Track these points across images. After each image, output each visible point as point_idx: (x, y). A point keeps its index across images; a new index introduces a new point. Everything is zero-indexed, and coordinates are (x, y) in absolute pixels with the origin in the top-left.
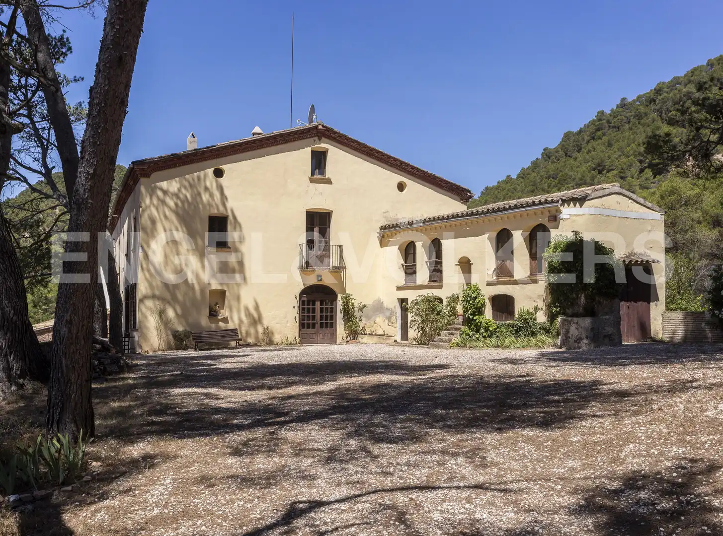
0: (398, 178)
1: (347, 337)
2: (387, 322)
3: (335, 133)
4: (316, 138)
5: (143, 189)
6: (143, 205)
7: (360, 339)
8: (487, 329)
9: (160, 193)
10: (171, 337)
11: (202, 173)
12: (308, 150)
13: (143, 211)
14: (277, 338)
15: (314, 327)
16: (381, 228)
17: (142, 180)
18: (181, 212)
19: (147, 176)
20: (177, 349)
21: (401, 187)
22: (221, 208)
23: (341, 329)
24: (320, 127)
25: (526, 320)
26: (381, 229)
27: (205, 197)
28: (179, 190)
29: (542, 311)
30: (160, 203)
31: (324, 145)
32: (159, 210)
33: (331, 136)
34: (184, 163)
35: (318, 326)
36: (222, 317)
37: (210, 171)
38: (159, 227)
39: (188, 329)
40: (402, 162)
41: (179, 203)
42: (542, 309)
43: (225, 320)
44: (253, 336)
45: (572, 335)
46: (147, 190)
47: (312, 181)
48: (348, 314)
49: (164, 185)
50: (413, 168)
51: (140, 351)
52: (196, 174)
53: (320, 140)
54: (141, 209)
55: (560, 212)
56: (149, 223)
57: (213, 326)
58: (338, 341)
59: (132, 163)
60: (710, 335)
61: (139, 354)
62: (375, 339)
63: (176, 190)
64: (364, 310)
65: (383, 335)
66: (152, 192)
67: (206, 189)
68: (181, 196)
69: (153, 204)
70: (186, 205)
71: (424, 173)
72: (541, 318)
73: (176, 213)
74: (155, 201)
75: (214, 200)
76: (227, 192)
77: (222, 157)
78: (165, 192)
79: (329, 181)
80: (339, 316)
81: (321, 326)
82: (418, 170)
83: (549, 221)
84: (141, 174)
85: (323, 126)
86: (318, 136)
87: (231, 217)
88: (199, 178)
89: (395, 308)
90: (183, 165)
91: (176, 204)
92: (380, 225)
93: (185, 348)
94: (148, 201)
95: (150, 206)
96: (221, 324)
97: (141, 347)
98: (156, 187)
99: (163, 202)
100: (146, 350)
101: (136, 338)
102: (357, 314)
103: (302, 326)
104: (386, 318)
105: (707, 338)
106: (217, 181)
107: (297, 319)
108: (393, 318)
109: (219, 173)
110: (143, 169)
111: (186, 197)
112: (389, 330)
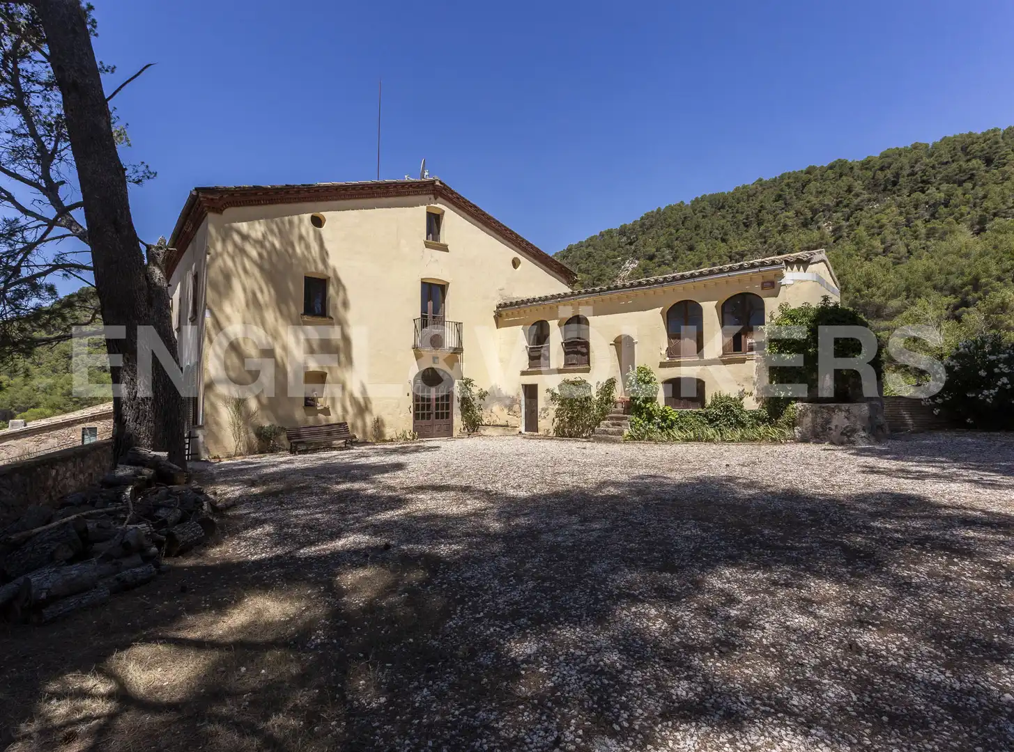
0: (513, 254)
1: (464, 429)
2: (506, 411)
3: (452, 192)
4: (432, 196)
5: (212, 229)
6: (212, 251)
7: (482, 431)
8: (664, 419)
9: (237, 238)
10: (253, 435)
11: (296, 218)
12: (422, 210)
13: (213, 259)
14: (389, 432)
15: (429, 418)
16: (499, 306)
17: (211, 216)
18: (267, 266)
19: (219, 211)
20: (262, 451)
21: (515, 263)
22: (321, 266)
23: (458, 421)
24: (438, 183)
25: (728, 407)
26: (498, 308)
27: (299, 250)
28: (264, 236)
29: (752, 397)
30: (237, 251)
31: (440, 206)
32: (236, 259)
33: (448, 197)
34: (272, 201)
35: (433, 416)
36: (322, 408)
37: (307, 217)
38: (236, 284)
39: (277, 424)
40: (517, 236)
41: (265, 254)
42: (751, 394)
43: (326, 411)
44: (360, 430)
45: (836, 426)
46: (218, 231)
47: (427, 246)
48: (466, 404)
49: (244, 227)
50: (528, 244)
51: (207, 457)
52: (286, 218)
53: (436, 199)
54: (208, 257)
55: (782, 277)
56: (220, 278)
57: (311, 419)
58: (456, 433)
59: (196, 189)
60: (910, 422)
61: (206, 461)
62: (500, 430)
63: (259, 235)
64: (486, 398)
65: (507, 426)
66: (226, 236)
67: (301, 238)
68: (267, 244)
69: (228, 252)
70: (274, 258)
71: (538, 250)
72: (751, 404)
73: (261, 268)
74: (230, 248)
75: (311, 252)
76: (327, 245)
77: (322, 200)
78: (245, 237)
79: (444, 248)
80: (456, 406)
81: (437, 417)
82: (533, 247)
83: (763, 288)
84: (209, 207)
85: (440, 182)
86: (434, 194)
87: (333, 280)
88: (291, 223)
89: (518, 395)
90: (270, 203)
91: (260, 255)
92: (497, 303)
93: (273, 450)
94: (219, 246)
95: (221, 255)
96: (321, 416)
97: (208, 451)
98: (232, 229)
99: (243, 251)
100: (216, 454)
101: (201, 438)
102: (477, 401)
103: (416, 417)
104: (506, 406)
105: (906, 425)
106: (315, 231)
107: (412, 410)
108: (516, 407)
109: (317, 222)
110: (212, 199)
111: (273, 245)
112: (513, 421)
